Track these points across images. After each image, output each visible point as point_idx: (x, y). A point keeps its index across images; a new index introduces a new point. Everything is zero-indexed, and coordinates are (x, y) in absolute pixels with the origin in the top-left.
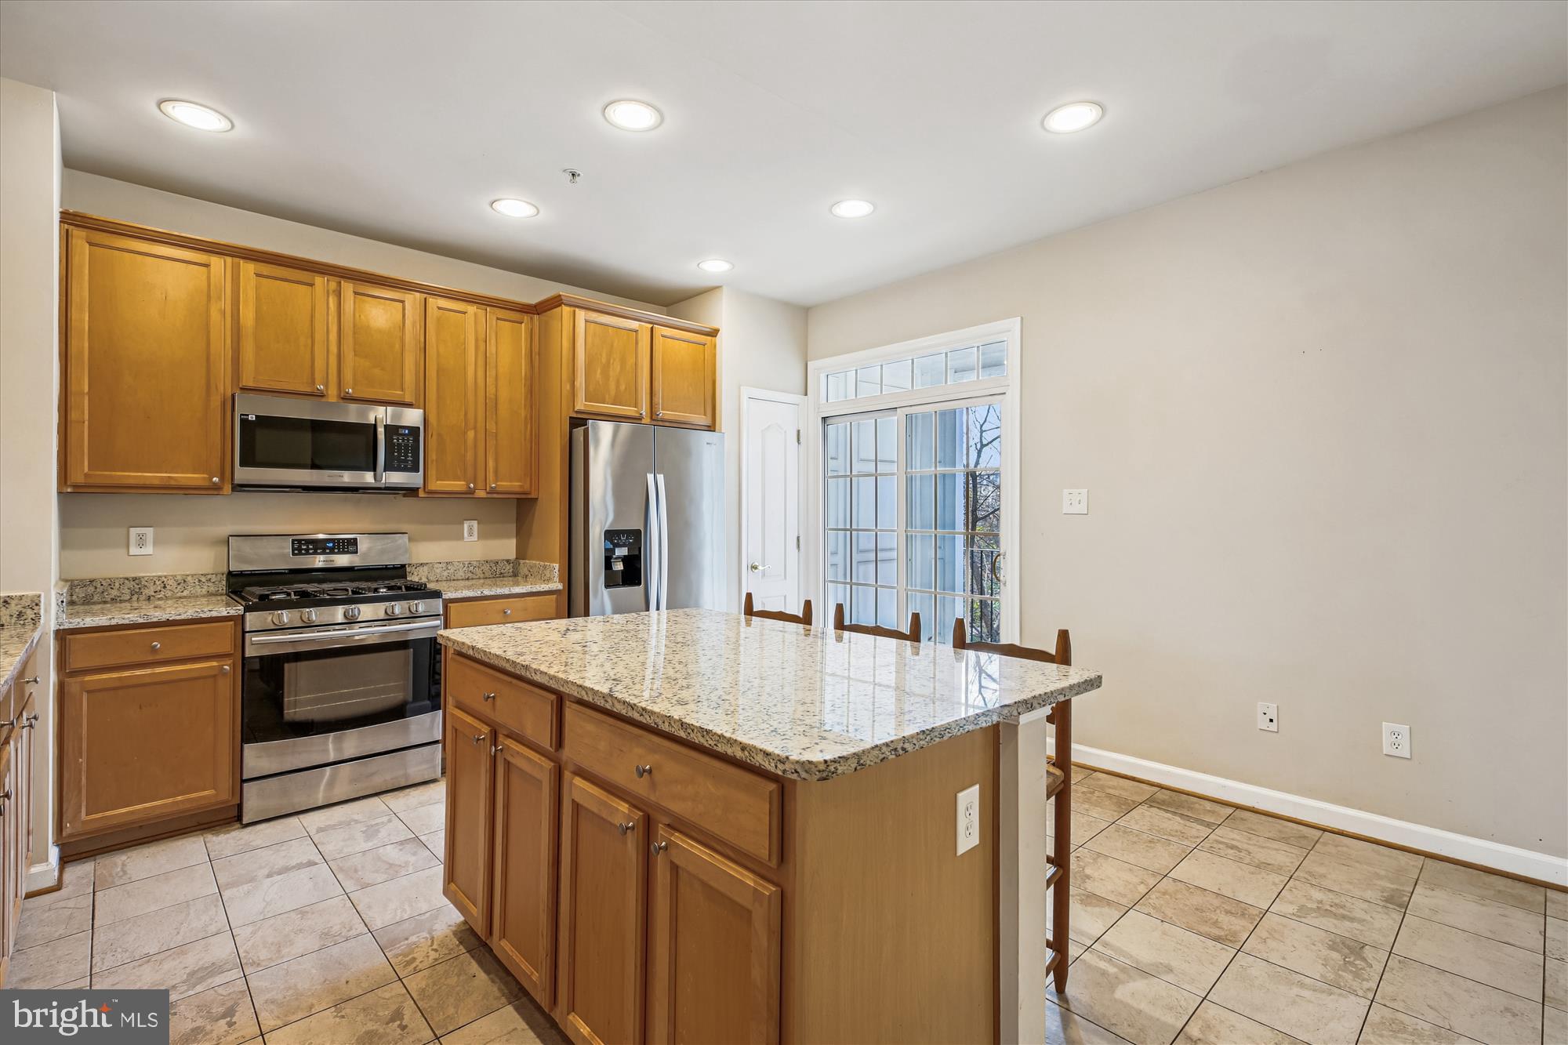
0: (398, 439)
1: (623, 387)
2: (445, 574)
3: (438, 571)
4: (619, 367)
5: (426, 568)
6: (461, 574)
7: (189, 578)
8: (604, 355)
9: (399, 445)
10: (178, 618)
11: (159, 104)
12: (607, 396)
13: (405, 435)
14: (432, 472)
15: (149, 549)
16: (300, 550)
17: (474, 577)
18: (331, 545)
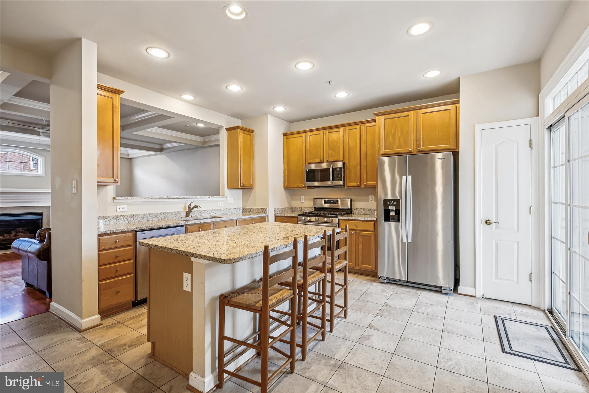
0: (336, 172)
1: (402, 141)
2: (363, 212)
3: (361, 211)
4: (400, 133)
5: (357, 210)
6: (367, 213)
7: (309, 208)
8: (393, 130)
9: (337, 173)
10: (289, 216)
11: (273, 109)
12: (394, 146)
13: (338, 170)
14: (347, 180)
15: (303, 201)
16: (326, 202)
17: (372, 214)
18: (332, 202)
